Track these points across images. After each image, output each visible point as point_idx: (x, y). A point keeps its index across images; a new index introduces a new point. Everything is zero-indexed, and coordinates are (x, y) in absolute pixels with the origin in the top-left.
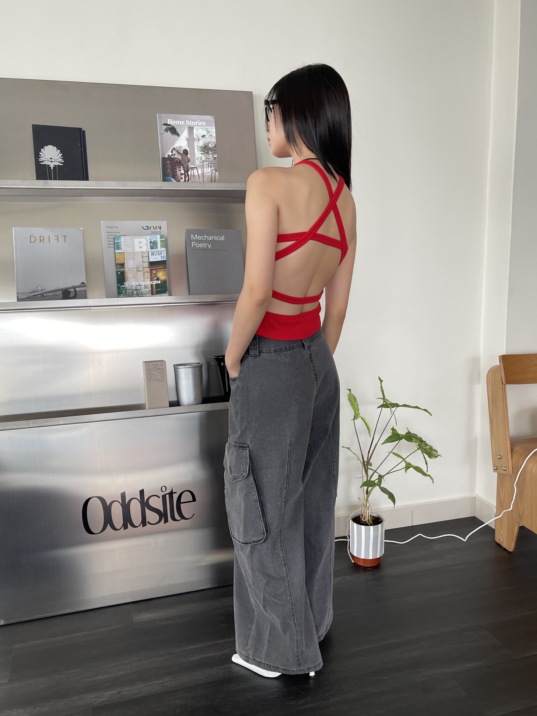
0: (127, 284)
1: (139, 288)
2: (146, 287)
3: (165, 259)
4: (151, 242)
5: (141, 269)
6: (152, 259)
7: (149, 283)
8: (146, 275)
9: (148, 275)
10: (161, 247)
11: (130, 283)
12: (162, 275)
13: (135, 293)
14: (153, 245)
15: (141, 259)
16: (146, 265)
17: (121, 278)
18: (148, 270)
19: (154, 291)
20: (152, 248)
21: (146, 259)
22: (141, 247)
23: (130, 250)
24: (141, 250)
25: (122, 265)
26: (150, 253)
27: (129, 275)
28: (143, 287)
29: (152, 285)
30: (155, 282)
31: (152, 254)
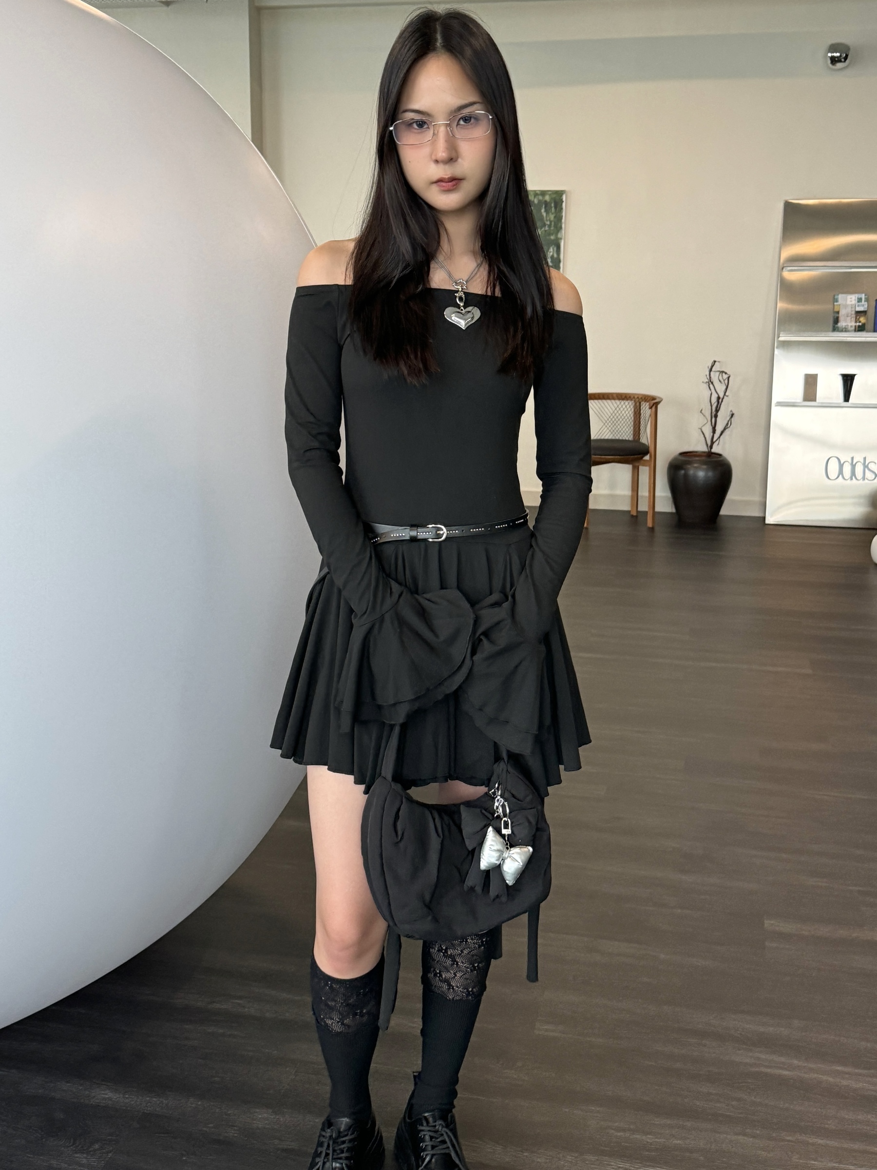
0: (839, 325)
1: (847, 327)
2: (851, 326)
3: (866, 310)
4: (858, 298)
5: (850, 315)
6: (858, 309)
7: (853, 324)
8: (852, 319)
9: (854, 319)
10: (865, 301)
11: (842, 324)
12: (863, 320)
13: (844, 330)
14: (860, 300)
15: (850, 309)
16: (853, 312)
17: (836, 321)
18: (854, 316)
19: (857, 330)
20: (858, 302)
21: (854, 309)
22: (851, 301)
23: (844, 303)
24: (851, 303)
25: (838, 312)
26: (857, 306)
27: (841, 318)
28: (849, 327)
29: (855, 326)
30: (858, 324)
31: (858, 306)
